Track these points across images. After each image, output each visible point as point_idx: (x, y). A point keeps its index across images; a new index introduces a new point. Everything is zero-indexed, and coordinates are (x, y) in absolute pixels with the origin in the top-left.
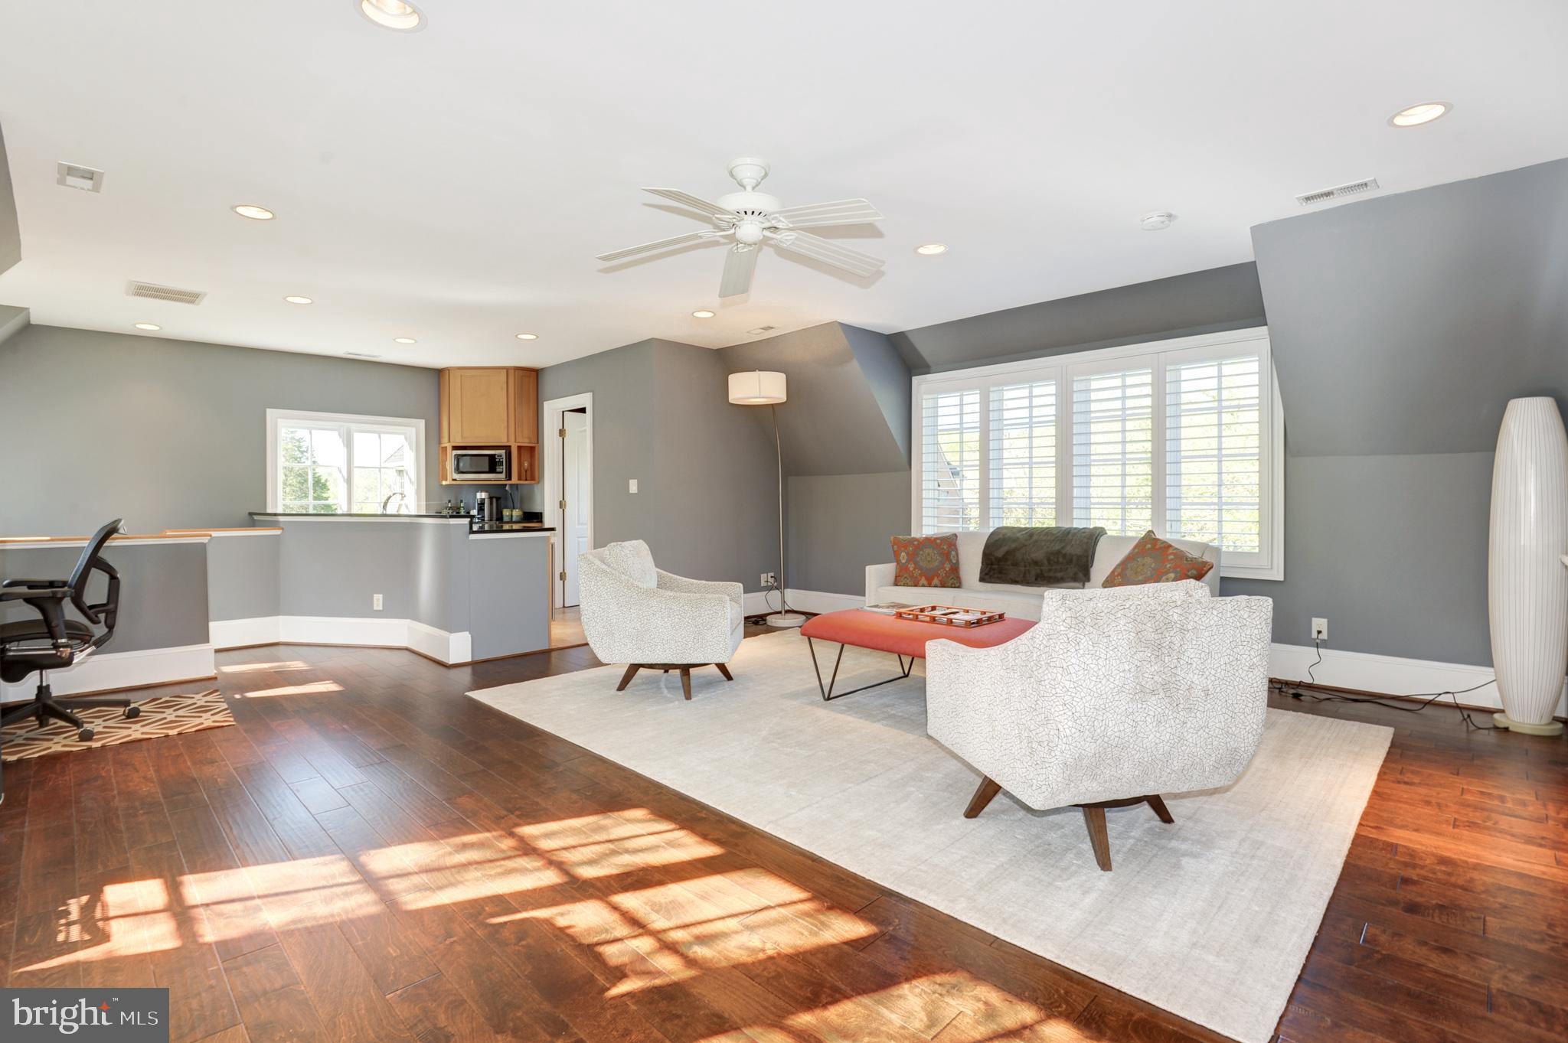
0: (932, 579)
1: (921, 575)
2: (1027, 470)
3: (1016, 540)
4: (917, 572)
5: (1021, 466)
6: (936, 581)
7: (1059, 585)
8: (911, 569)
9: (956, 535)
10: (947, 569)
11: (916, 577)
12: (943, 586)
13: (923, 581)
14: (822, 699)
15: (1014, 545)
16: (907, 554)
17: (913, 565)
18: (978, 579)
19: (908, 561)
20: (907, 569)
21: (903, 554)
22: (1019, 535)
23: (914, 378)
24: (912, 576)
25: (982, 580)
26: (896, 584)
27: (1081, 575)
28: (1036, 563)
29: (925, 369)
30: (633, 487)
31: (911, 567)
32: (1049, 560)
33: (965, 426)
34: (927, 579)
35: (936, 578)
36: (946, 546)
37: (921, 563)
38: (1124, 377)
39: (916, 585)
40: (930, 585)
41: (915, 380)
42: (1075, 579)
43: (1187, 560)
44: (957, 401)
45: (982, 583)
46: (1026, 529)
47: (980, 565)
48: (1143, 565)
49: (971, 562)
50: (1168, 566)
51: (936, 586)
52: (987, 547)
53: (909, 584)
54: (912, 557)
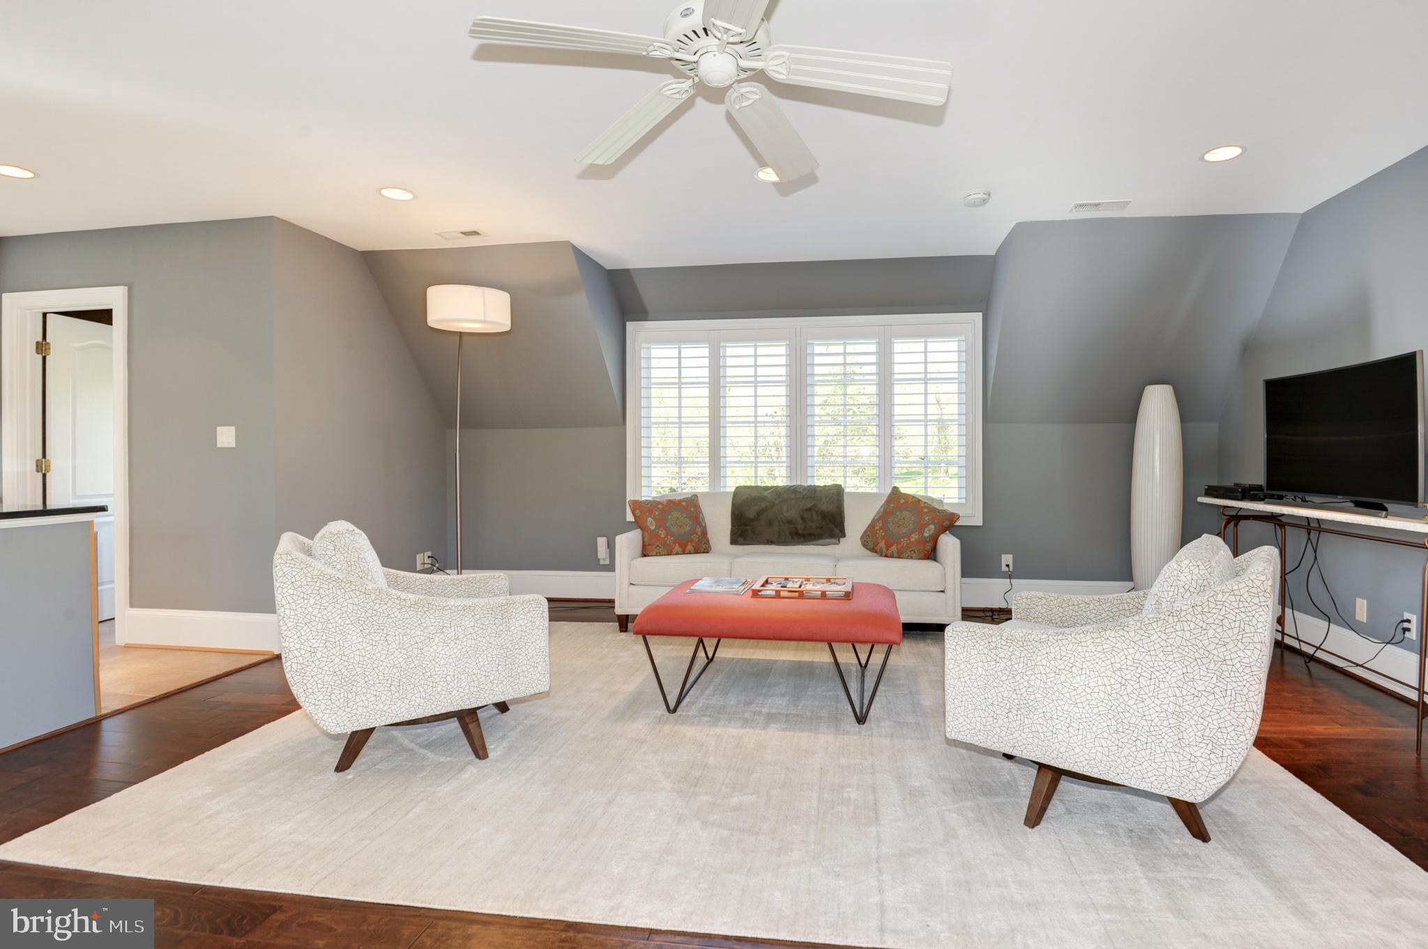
0: (686, 545)
1: (674, 542)
2: (753, 429)
3: (763, 499)
4: (670, 539)
5: (747, 425)
6: (690, 547)
7: (814, 542)
8: (663, 536)
9: (696, 496)
10: (699, 533)
11: (669, 545)
12: (696, 552)
13: (677, 548)
14: (666, 712)
15: (763, 505)
16: (655, 519)
17: (664, 532)
18: (729, 542)
19: (658, 527)
20: (658, 536)
21: (650, 519)
22: (766, 493)
23: (628, 324)
24: (664, 544)
25: (734, 541)
26: (644, 555)
27: (837, 531)
28: (790, 522)
29: (642, 314)
30: (226, 437)
31: (662, 533)
32: (803, 518)
33: (683, 380)
34: (681, 546)
35: (689, 543)
36: (689, 508)
37: (673, 529)
38: (845, 344)
39: (669, 554)
40: (684, 553)
41: (631, 326)
42: (832, 536)
43: (939, 512)
44: (675, 353)
45: (734, 546)
46: (772, 487)
47: (729, 527)
48: (904, 518)
49: (719, 523)
50: (927, 518)
51: (690, 553)
52: (734, 506)
53: (663, 553)
54: (660, 522)
